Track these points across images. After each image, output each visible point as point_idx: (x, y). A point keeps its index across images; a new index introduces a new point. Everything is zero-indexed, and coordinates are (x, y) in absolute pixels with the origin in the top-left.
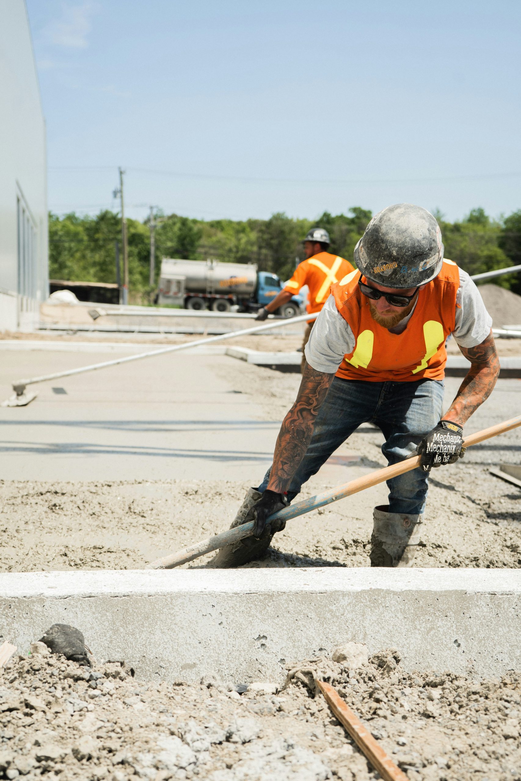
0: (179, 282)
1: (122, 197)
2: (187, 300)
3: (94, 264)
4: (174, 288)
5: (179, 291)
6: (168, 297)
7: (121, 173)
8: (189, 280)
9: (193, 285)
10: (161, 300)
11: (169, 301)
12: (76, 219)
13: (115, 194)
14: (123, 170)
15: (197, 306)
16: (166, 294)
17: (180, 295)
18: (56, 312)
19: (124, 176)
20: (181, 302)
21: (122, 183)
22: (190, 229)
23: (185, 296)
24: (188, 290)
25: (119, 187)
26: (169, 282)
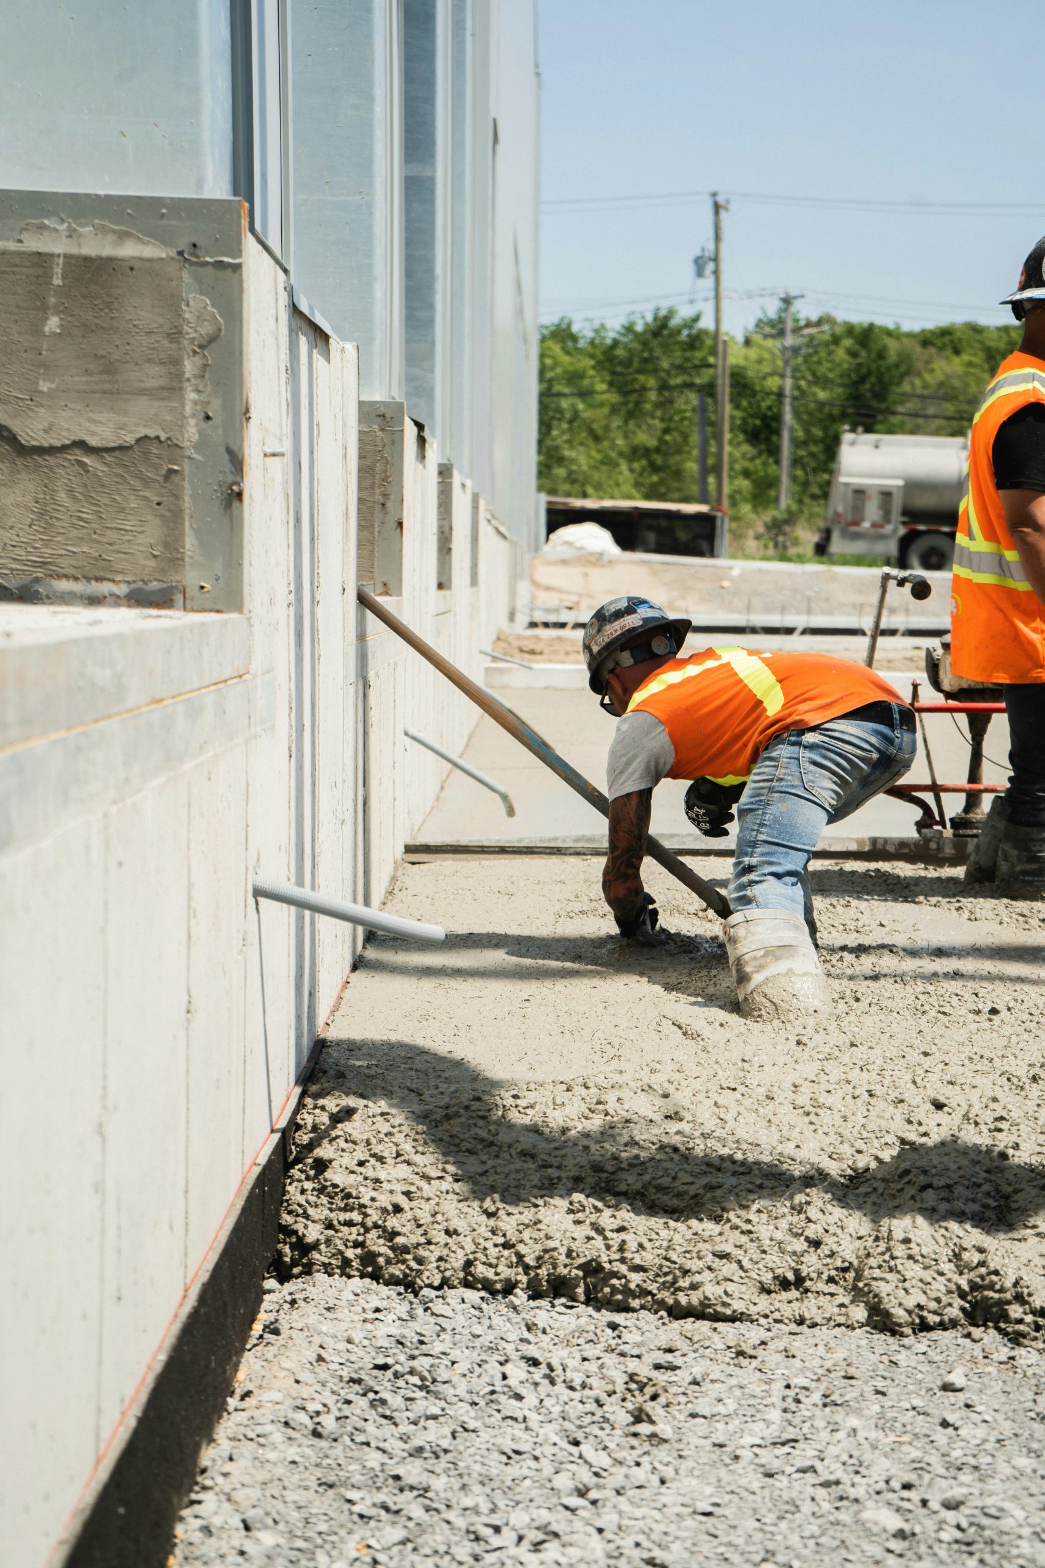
0: (886, 495)
1: (716, 272)
2: (905, 544)
3: (636, 452)
4: (872, 511)
5: (887, 517)
6: (857, 536)
7: (717, 207)
8: (913, 486)
9: (925, 502)
10: (837, 546)
11: (859, 547)
12: (574, 338)
13: (699, 265)
14: (721, 199)
15: (934, 560)
16: (851, 526)
17: (888, 528)
18: (569, 579)
19: (723, 214)
20: (892, 548)
21: (717, 237)
22: (881, 355)
23: (902, 531)
24: (911, 515)
25: (711, 246)
26: (860, 493)
